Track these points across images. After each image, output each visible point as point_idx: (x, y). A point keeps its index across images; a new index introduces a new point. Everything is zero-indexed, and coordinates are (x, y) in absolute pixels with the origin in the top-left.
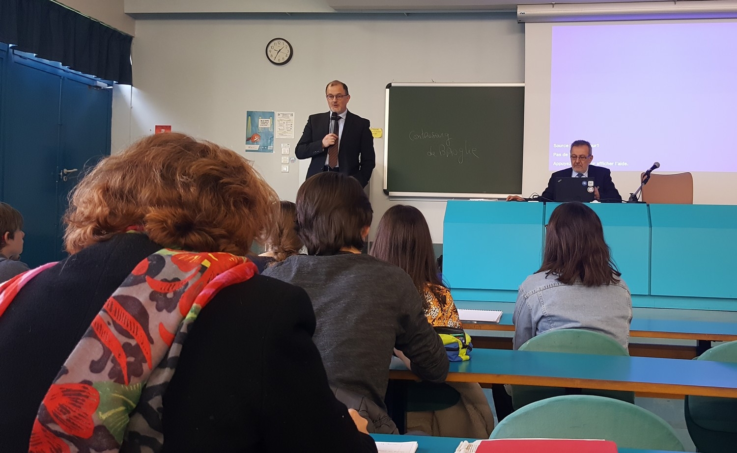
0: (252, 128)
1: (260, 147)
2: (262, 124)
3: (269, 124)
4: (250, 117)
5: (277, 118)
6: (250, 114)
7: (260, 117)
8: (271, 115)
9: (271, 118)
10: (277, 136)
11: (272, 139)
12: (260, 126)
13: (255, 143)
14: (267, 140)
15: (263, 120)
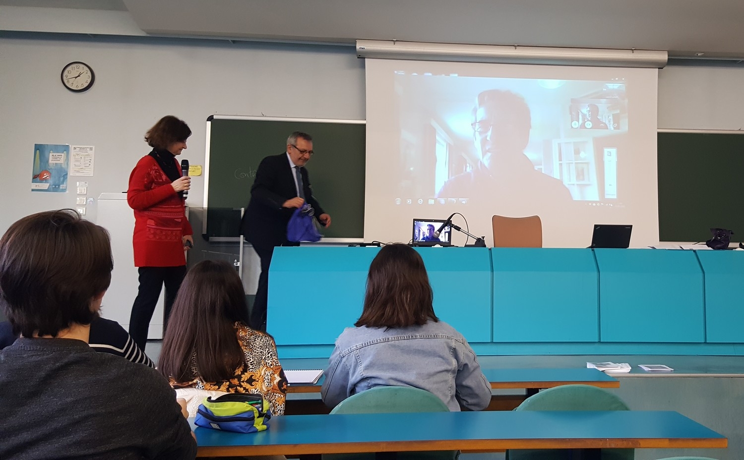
0: (40, 164)
1: (50, 185)
2: (53, 159)
3: (62, 158)
4: (38, 151)
5: (72, 152)
6: (39, 148)
7: (51, 151)
8: (66, 148)
9: (65, 152)
10: (71, 173)
11: (65, 177)
12: (50, 162)
13: (44, 181)
14: (59, 178)
15: (54, 154)
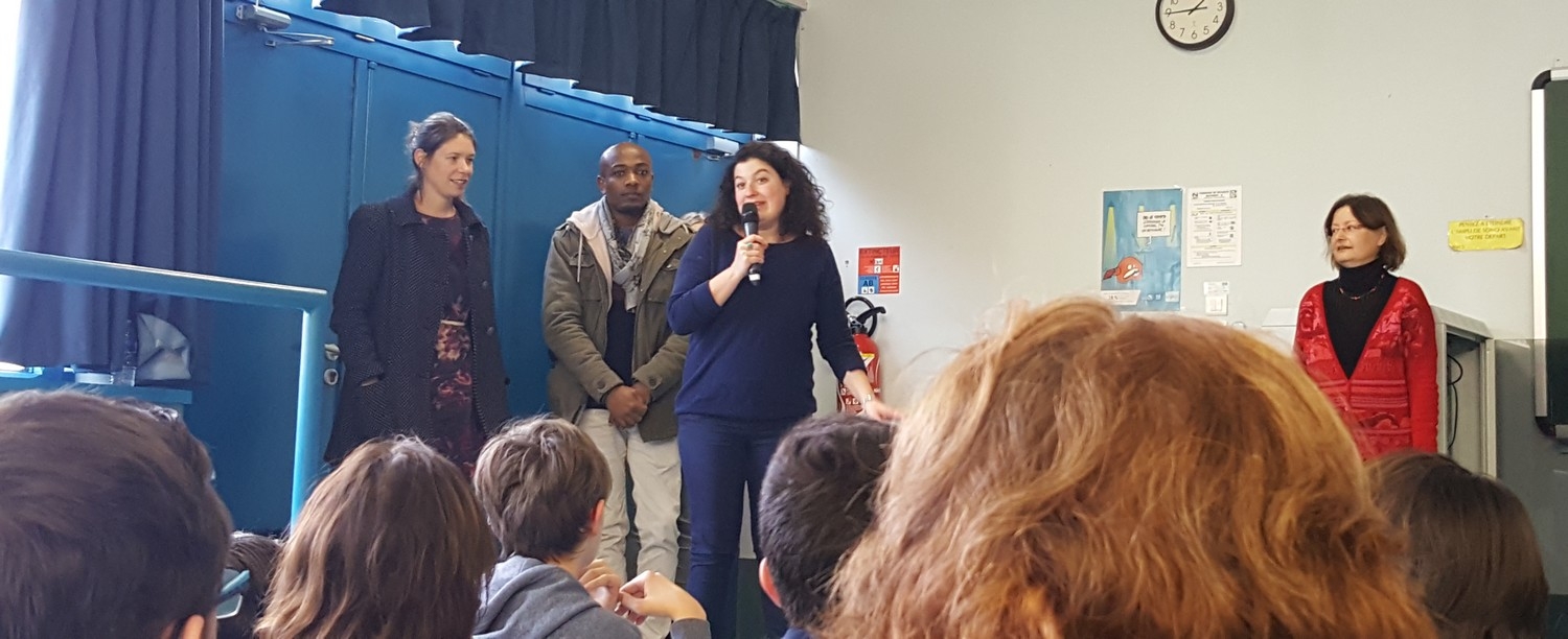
0: (1118, 240)
1: (1141, 295)
2: (1148, 227)
3: (1167, 224)
4: (1111, 209)
5: (1189, 205)
6: (1111, 200)
7: (1141, 208)
8: (1174, 197)
9: (1173, 207)
10: (1189, 259)
11: (1176, 271)
12: (1140, 234)
13: (1129, 284)
14: (1163, 274)
15: (1148, 214)
